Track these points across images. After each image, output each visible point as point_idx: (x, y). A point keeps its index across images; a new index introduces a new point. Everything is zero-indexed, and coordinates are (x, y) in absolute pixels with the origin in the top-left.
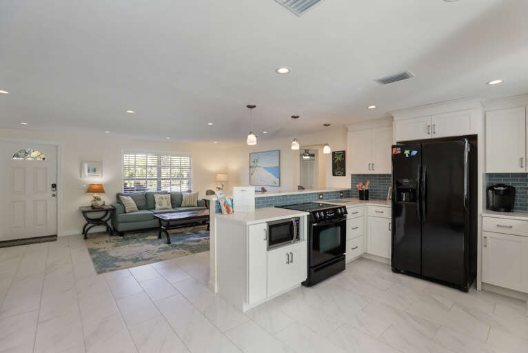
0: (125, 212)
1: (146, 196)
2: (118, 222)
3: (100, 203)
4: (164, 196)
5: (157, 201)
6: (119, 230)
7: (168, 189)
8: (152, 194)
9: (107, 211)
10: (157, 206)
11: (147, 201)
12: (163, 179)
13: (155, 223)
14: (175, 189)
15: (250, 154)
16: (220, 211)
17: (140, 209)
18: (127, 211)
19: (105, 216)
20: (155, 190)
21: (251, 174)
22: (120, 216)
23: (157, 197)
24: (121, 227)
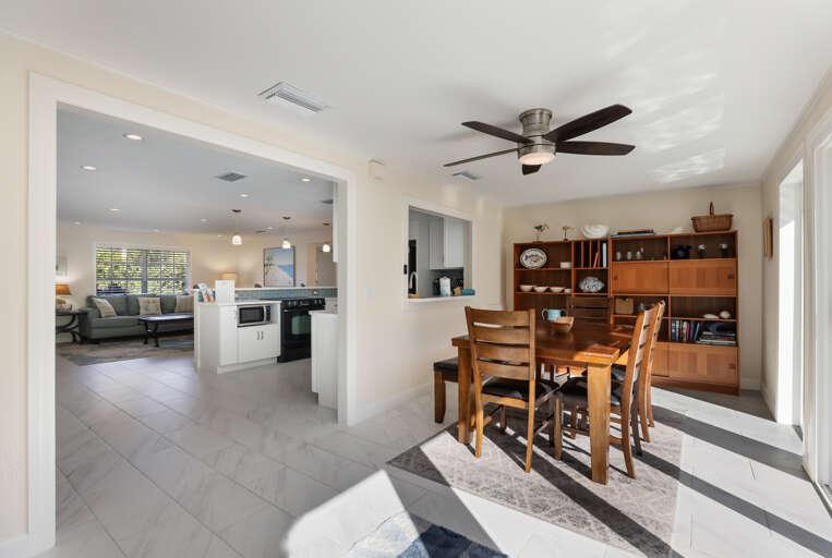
0: (100, 317)
1: (127, 299)
2: (91, 328)
3: (66, 307)
4: (150, 299)
5: (141, 305)
6: (94, 337)
7: (157, 293)
8: (136, 297)
9: (74, 315)
10: (142, 311)
11: (129, 306)
12: (150, 279)
13: (140, 329)
14: (166, 291)
15: (264, 250)
16: (202, 300)
17: (118, 314)
18: (103, 315)
19: (72, 321)
20: (140, 293)
21: (265, 274)
22: (94, 321)
23: (141, 300)
24: (95, 334)
